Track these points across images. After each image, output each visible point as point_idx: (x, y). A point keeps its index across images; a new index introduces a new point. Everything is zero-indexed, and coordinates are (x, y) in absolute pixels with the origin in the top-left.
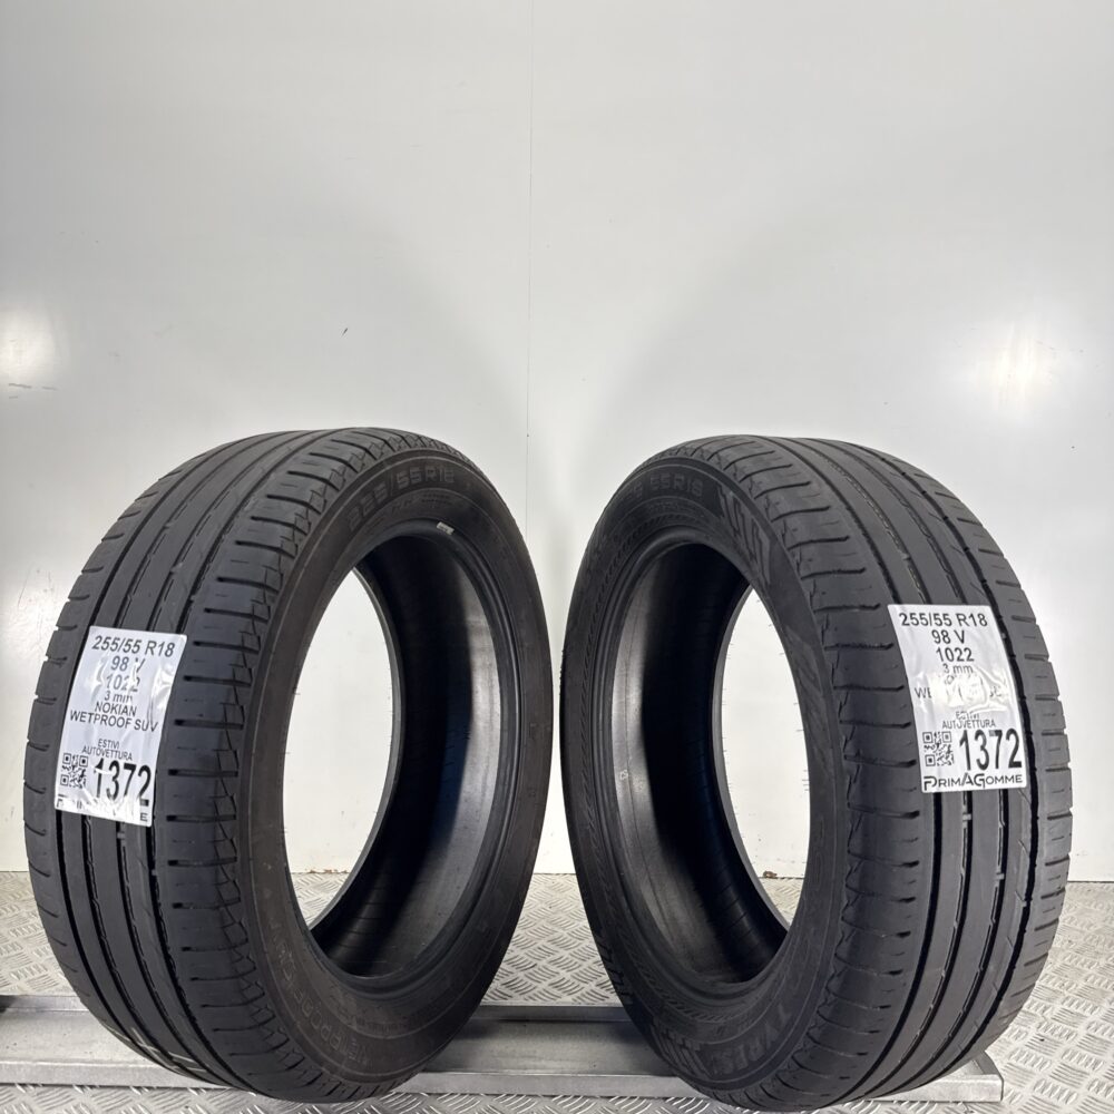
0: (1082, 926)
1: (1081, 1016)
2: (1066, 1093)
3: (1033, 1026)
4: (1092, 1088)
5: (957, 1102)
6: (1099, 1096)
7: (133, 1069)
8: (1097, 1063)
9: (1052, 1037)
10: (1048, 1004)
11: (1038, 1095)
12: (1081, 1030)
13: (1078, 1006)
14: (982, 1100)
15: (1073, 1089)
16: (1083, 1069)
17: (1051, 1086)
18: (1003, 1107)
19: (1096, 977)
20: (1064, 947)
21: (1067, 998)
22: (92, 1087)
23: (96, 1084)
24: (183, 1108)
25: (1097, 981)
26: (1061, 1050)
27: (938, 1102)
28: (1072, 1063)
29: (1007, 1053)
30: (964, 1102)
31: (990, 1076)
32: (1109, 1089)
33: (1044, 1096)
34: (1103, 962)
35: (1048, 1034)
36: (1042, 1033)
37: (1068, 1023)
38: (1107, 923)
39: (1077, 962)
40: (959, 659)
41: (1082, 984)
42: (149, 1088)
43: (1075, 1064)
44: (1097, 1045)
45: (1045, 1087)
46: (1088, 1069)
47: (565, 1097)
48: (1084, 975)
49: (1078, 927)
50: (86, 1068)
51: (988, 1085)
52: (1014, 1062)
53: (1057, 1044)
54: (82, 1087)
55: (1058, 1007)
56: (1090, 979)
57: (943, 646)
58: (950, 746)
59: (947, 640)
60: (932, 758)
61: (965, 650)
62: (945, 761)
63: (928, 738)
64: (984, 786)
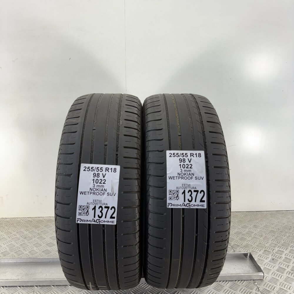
0: (282, 224)
1: (283, 252)
2: (280, 276)
3: (270, 255)
4: (287, 274)
5: (251, 280)
6: (289, 276)
7: (18, 281)
8: (288, 266)
9: (276, 258)
10: (274, 248)
11: (273, 277)
12: (283, 256)
13: (282, 248)
14: (258, 279)
15: (282, 274)
16: (284, 268)
17: (276, 274)
18: (264, 281)
19: (286, 240)
20: (277, 231)
21: (279, 246)
22: (6, 287)
23: (7, 286)
24: (33, 293)
25: (287, 241)
26: (278, 262)
27: (246, 280)
28: (282, 266)
29: (264, 264)
30: (253, 280)
31: (260, 273)
32: (292, 274)
33: (275, 277)
34: (288, 235)
35: (274, 257)
36: (273, 257)
37: (280, 254)
38: (288, 223)
39: (281, 235)
41: (283, 242)
42: (22, 286)
43: (282, 267)
44: (288, 261)
45: (275, 274)
46: (286, 268)
47: (142, 284)
48: (283, 239)
49: (281, 224)
50: (4, 282)
51: (260, 275)
52: (266, 266)
53: (277, 261)
54: (3, 287)
55: (277, 249)
56: (285, 240)
57: (182, 163)
58: (178, 194)
59: (184, 161)
60: (171, 198)
61: (190, 165)
62: (176, 199)
63: (170, 191)
64: (190, 207)
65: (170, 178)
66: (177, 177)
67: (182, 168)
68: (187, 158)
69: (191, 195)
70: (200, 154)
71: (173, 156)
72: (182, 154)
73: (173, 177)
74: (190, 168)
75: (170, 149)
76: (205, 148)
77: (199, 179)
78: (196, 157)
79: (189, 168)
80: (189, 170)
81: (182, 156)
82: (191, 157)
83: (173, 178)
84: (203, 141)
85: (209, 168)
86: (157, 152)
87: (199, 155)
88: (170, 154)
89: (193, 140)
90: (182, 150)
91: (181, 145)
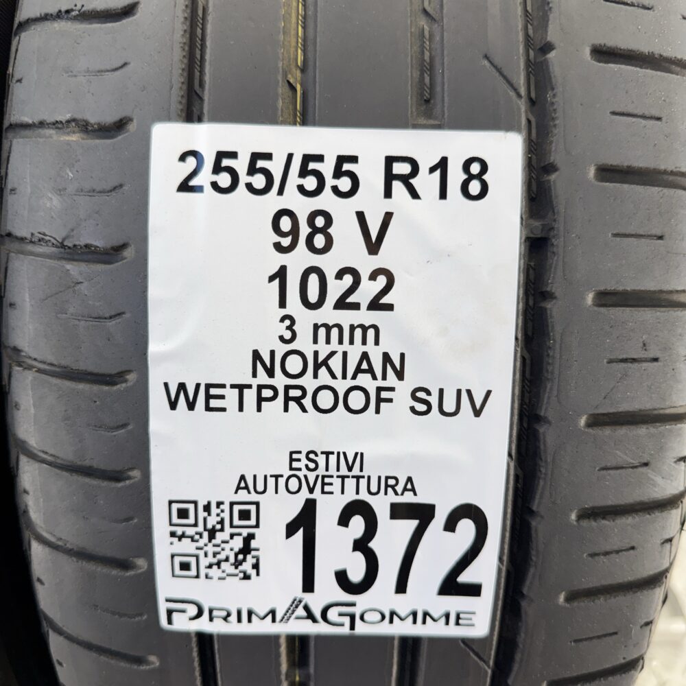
40: (341, 304)
57: (299, 260)
58: (251, 537)
59: (319, 241)
60: (193, 561)
61: (373, 276)
62: (232, 570)
63: (183, 514)
64: (352, 627)
65: (180, 396)
66: (241, 388)
67: (294, 304)
68: (355, 203)
69: (361, 545)
70: (484, 168)
71: (215, 185)
72: (307, 159)
73: (211, 391)
74: (375, 305)
75: (191, 113)
76: (532, 102)
77: (449, 406)
78: (443, 195)
79: (364, 306)
80: (365, 329)
81: (301, 189)
82: (388, 193)
83: (208, 397)
84: (521, 37)
85: (548, 305)
86: (74, 138)
87: (471, 177)
88: (183, 158)
89: (423, 22)
90: (305, 118)
91: (303, 70)
